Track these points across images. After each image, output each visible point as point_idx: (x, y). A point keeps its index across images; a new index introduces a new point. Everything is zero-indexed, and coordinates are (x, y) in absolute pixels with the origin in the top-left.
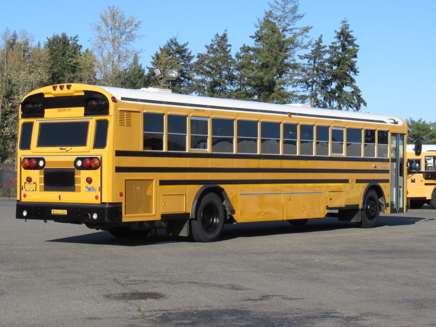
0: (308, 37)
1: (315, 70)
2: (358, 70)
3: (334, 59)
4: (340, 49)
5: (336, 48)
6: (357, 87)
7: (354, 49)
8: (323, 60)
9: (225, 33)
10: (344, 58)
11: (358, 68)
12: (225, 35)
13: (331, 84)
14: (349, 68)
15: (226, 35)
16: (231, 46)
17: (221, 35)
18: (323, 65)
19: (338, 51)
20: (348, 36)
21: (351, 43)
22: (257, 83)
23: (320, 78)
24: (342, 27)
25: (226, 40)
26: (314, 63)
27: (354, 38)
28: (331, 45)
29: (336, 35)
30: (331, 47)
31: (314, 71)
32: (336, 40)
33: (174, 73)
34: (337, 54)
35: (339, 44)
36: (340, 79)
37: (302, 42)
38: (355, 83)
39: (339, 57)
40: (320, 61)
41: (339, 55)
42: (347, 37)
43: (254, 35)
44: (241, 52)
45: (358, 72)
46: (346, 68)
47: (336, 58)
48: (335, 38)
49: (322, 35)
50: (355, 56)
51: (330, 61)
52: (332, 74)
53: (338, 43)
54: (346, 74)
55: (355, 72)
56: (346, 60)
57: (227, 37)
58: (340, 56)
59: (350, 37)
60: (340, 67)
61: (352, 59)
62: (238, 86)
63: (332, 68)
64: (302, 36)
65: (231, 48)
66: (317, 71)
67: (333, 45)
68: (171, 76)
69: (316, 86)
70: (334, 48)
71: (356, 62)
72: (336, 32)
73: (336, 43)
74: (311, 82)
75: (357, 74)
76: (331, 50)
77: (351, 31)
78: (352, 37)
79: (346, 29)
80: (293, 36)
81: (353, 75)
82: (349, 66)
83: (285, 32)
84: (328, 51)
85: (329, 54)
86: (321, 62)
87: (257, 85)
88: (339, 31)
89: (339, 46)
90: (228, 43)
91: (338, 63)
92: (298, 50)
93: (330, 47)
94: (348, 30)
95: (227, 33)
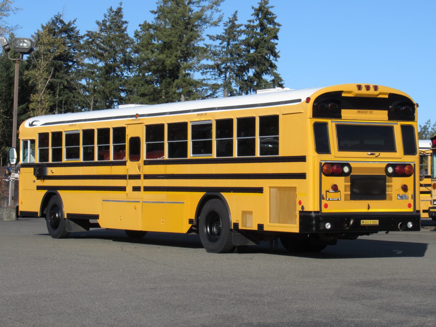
0: (219, 12)
1: (229, 54)
2: (279, 54)
3: (251, 41)
4: (258, 29)
5: (253, 27)
6: (279, 75)
7: (274, 29)
8: (238, 42)
9: (120, 6)
10: (262, 40)
11: (279, 52)
12: (120, 10)
13: (248, 71)
14: (268, 52)
15: (122, 9)
16: (128, 23)
17: (115, 9)
18: (238, 47)
19: (256, 31)
20: (268, 13)
21: (271, 21)
22: (158, 68)
23: (234, 63)
24: (260, 2)
25: (121, 16)
26: (228, 44)
27: (275, 15)
28: (247, 23)
29: (253, 12)
30: (248, 27)
31: (227, 55)
32: (253, 18)
33: (26, 43)
34: (255, 35)
35: (257, 23)
36: (258, 64)
37: (211, 18)
38: (276, 70)
39: (257, 39)
40: (234, 43)
41: (257, 36)
42: (266, 14)
43: (156, 10)
44: (141, 30)
45: (279, 57)
46: (265, 52)
47: (253, 39)
48: (252, 15)
49: (237, 11)
50: (276, 37)
51: (246, 43)
52: (249, 58)
53: (256, 21)
54: (266, 58)
55: (276, 55)
56: (265, 41)
57: (122, 12)
58: (259, 37)
59: (270, 14)
60: (258, 50)
61: (272, 41)
62: (136, 72)
63: (249, 51)
64: (212, 10)
65: (127, 26)
66: (232, 55)
67: (249, 23)
68: (21, 47)
69: (229, 73)
70: (250, 28)
71: (277, 44)
72: (253, 8)
73: (253, 22)
74: (224, 68)
75: (278, 59)
76: (247, 30)
77: (272, 7)
78: (273, 14)
79: (266, 4)
80: (201, 10)
81: (273, 60)
82: (269, 49)
83: (191, 5)
84: (244, 31)
85: (244, 34)
86: (237, 44)
87: (157, 69)
88: (257, 6)
89: (257, 25)
90: (123, 20)
91: (256, 46)
92: (207, 28)
93: (245, 26)
94: (267, 5)
95: (122, 7)
